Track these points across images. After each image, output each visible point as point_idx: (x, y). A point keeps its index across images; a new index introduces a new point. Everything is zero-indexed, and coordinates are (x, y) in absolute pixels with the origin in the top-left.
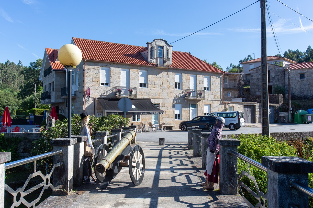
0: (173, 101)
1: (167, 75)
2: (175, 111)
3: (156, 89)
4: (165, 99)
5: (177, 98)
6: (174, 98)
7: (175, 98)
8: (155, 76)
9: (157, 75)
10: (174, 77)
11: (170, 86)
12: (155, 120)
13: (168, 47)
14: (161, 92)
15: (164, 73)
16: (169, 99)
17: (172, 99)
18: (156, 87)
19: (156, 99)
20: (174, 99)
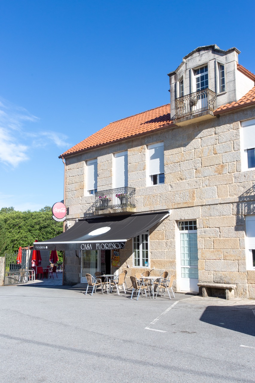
0: (238, 207)
1: (214, 135)
2: (244, 240)
3: (184, 181)
4: (209, 205)
5: (249, 196)
6: (240, 197)
7: (242, 200)
8: (179, 149)
9: (185, 145)
10: (238, 135)
11: (222, 166)
12: (189, 267)
13: (221, 59)
14: (198, 187)
15: (205, 132)
16: (220, 204)
17: (232, 203)
18: (184, 177)
19: (183, 209)
20: (239, 202)
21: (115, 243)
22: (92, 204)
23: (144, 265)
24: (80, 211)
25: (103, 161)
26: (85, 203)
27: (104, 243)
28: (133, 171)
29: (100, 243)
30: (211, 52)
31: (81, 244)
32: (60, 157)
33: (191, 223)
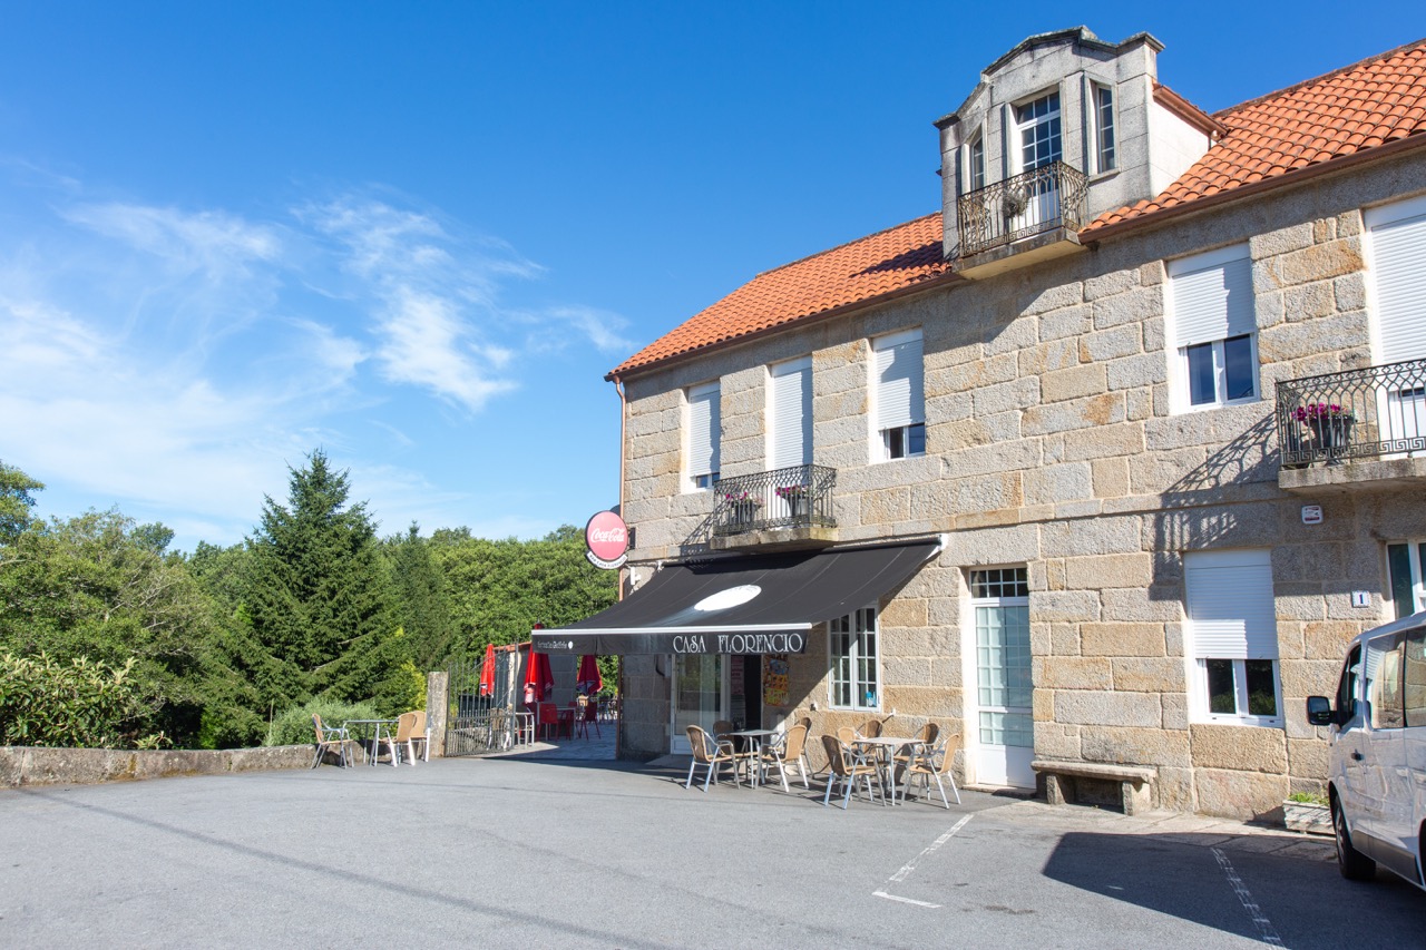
0: (1159, 524)
1: (1080, 305)
2: (1179, 628)
3: (987, 445)
4: (1068, 519)
5: (1196, 492)
6: (1166, 496)
7: (1172, 502)
8: (971, 348)
9: (988, 337)
10: (1156, 302)
11: (1108, 400)
12: (1003, 710)
13: (1103, 70)
14: (1030, 464)
15: (1052, 296)
16: (1103, 515)
17: (1141, 513)
18: (987, 434)
19: (983, 531)
20: (1163, 509)
21: (774, 632)
22: (705, 517)
23: (862, 702)
24: (669, 537)
25: (737, 388)
26: (684, 513)
27: (743, 634)
28: (827, 418)
29: (731, 634)
30: (1068, 51)
31: (674, 635)
32: (609, 378)
33: (1008, 574)
